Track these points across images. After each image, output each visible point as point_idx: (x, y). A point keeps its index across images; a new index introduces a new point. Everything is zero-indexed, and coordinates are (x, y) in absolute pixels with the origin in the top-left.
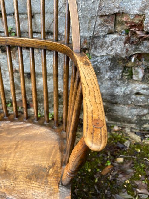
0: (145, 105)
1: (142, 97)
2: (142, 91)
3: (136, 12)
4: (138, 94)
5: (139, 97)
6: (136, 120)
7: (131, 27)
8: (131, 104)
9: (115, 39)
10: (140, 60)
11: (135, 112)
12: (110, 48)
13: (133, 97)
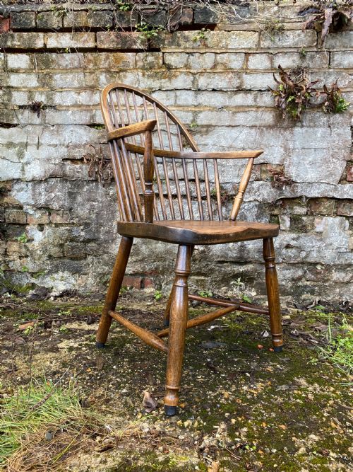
0: (298, 263)
1: (294, 251)
2: (293, 243)
3: (277, 163)
4: (288, 247)
5: (289, 250)
7: (275, 174)
8: (283, 262)
9: (262, 185)
10: (285, 209)
11: (289, 274)
12: (258, 193)
13: (284, 251)
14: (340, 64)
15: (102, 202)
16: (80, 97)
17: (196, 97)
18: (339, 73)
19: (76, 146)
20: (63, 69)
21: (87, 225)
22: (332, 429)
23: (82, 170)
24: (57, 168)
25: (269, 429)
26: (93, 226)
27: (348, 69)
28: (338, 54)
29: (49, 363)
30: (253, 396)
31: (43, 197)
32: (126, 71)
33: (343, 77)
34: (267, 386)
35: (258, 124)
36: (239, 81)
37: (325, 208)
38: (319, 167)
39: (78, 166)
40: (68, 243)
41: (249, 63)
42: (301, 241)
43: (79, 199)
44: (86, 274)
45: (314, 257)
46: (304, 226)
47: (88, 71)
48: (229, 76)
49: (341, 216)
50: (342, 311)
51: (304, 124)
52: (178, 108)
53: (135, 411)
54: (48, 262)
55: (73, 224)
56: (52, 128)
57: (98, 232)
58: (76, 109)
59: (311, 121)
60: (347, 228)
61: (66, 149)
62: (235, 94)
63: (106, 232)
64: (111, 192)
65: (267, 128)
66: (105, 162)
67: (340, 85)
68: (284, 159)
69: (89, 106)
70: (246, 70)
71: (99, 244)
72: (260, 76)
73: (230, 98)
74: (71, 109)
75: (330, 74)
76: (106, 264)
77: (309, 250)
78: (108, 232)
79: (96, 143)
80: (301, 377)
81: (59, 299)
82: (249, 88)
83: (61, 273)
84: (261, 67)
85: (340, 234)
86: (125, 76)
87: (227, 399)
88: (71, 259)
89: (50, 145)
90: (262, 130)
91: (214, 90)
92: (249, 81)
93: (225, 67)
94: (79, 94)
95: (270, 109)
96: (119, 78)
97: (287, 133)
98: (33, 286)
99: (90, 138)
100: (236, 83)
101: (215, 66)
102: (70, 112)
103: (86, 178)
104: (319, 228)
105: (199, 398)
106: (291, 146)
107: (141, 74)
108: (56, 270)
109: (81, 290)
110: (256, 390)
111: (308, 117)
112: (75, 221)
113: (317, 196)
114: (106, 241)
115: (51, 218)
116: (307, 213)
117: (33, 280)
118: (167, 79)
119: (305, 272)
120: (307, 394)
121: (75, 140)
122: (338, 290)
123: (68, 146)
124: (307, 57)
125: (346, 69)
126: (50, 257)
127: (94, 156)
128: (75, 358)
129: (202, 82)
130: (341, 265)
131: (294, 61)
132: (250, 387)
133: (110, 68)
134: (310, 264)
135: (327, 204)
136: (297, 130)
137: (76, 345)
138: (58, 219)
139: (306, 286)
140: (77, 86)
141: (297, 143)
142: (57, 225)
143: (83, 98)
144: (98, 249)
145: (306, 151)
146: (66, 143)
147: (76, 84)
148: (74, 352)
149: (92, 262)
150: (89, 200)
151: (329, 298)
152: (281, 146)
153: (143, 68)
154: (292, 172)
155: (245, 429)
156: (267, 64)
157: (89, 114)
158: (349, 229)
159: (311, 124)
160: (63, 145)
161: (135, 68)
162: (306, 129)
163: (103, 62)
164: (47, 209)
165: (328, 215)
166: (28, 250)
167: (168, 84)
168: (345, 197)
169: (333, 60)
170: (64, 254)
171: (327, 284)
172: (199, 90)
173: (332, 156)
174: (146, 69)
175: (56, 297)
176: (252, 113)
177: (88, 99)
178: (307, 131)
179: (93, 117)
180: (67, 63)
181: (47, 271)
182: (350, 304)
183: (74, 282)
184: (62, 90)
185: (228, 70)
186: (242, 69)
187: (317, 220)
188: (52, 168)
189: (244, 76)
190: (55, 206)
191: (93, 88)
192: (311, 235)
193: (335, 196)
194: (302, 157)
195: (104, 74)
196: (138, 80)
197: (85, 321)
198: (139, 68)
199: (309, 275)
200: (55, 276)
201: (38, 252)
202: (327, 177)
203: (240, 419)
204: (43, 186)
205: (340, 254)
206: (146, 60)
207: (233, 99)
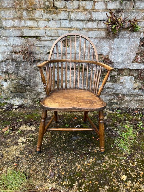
0: (112, 94)
1: (111, 89)
2: (110, 86)
3: (106, 54)
4: (108, 88)
6: (109, 103)
7: (105, 59)
8: (106, 93)
11: (108, 98)
13: (107, 90)
14: (139, 7)
15: (30, 70)
16: (15, 23)
17: (70, 23)
18: (137, 12)
19: (16, 46)
20: (4, 8)
21: (25, 80)
22: (114, 182)
23: (20, 57)
24: (9, 56)
25: (92, 184)
26: (28, 80)
27: (142, 10)
28: (138, 2)
29: (15, 152)
30: (88, 167)
31: (4, 68)
32: (35, 9)
33: (139, 14)
34: (94, 161)
35: (98, 36)
36: (90, 16)
37: (125, 72)
38: (124, 56)
39: (18, 55)
40: (18, 87)
41: (95, 6)
42: (114, 86)
43: (20, 69)
44: (27, 98)
45: (118, 91)
46: (116, 80)
47: (17, 9)
48: (86, 13)
49: (131, 76)
50: (127, 112)
51: (119, 37)
52: (61, 29)
53: (46, 178)
54: (11, 94)
55: (19, 79)
56: (3, 38)
57: (30, 82)
58: (14, 29)
59: (122, 35)
60: (133, 80)
61: (12, 48)
62: (88, 22)
63: (33, 83)
64: (34, 66)
65: (102, 39)
66: (30, 54)
67: (138, 18)
68: (109, 53)
69: (19, 27)
70: (93, 10)
71: (31, 87)
72: (100, 13)
73: (86, 24)
74: (11, 28)
75: (133, 12)
76: (35, 95)
77: (117, 89)
78: (34, 83)
79: (25, 45)
80: (106, 155)
81: (17, 109)
82: (95, 19)
83: (17, 98)
84: (101, 8)
85: (130, 83)
86: (35, 12)
87: (79, 169)
88: (20, 93)
89: (4, 46)
90: (100, 39)
91: (78, 20)
92: (95, 16)
93: (84, 8)
94: (14, 21)
95: (104, 30)
96: (33, 13)
97: (111, 41)
98: (6, 103)
99: (22, 43)
100: (89, 16)
101: (78, 8)
102: (11, 30)
103: (22, 60)
104: (122, 81)
105: (69, 169)
106: (113, 47)
107: (43, 11)
108: (14, 97)
109: (26, 105)
110: (89, 163)
111: (121, 33)
112: (20, 78)
113: (122, 68)
114: (34, 86)
115: (9, 76)
116: (117, 74)
117: (6, 101)
118: (56, 14)
119: (115, 97)
120: (107, 164)
121: (15, 43)
122: (127, 103)
123: (12, 46)
124: (123, 4)
125: (141, 10)
126: (11, 92)
127: (25, 51)
128: (25, 149)
129: (73, 16)
130: (129, 95)
131: (117, 6)
132: (88, 162)
133: (28, 8)
134: (117, 94)
135: (126, 71)
136: (116, 39)
137: (25, 141)
138: (12, 77)
139: (114, 102)
140: (13, 17)
141: (115, 45)
142: (12, 80)
143: (16, 23)
144: (31, 89)
145: (119, 49)
146: (11, 45)
147: (12, 16)
148: (24, 145)
149: (29, 94)
150: (25, 69)
151: (123, 106)
152: (108, 47)
153: (44, 8)
154: (112, 58)
155: (84, 185)
156: (104, 7)
157: (20, 31)
158: (134, 80)
159: (123, 37)
160: (10, 46)
161: (40, 8)
162: (120, 39)
163: (24, 5)
164: (7, 73)
165: (126, 75)
166: (2, 90)
167: (56, 17)
168: (134, 68)
169: (136, 6)
170: (17, 91)
171: (123, 101)
172: (71, 20)
173: (130, 51)
174: (46, 9)
175: (16, 109)
176: (96, 31)
177: (19, 24)
178: (120, 40)
179: (22, 33)
180: (6, 5)
181: (11, 98)
182: (131, 109)
183: (22, 101)
184: (5, 19)
185: (85, 10)
186: (92, 9)
187: (121, 77)
188: (7, 56)
189: (93, 13)
190: (10, 72)
191: (20, 18)
192: (118, 83)
193: (130, 68)
194: (117, 52)
195: (25, 11)
196: (42, 14)
197: (28, 124)
198: (42, 8)
199: (116, 98)
200: (14, 99)
201: (6, 90)
202: (127, 60)
203: (82, 180)
204: (4, 64)
205: (129, 90)
206: (45, 4)
207: (87, 24)
